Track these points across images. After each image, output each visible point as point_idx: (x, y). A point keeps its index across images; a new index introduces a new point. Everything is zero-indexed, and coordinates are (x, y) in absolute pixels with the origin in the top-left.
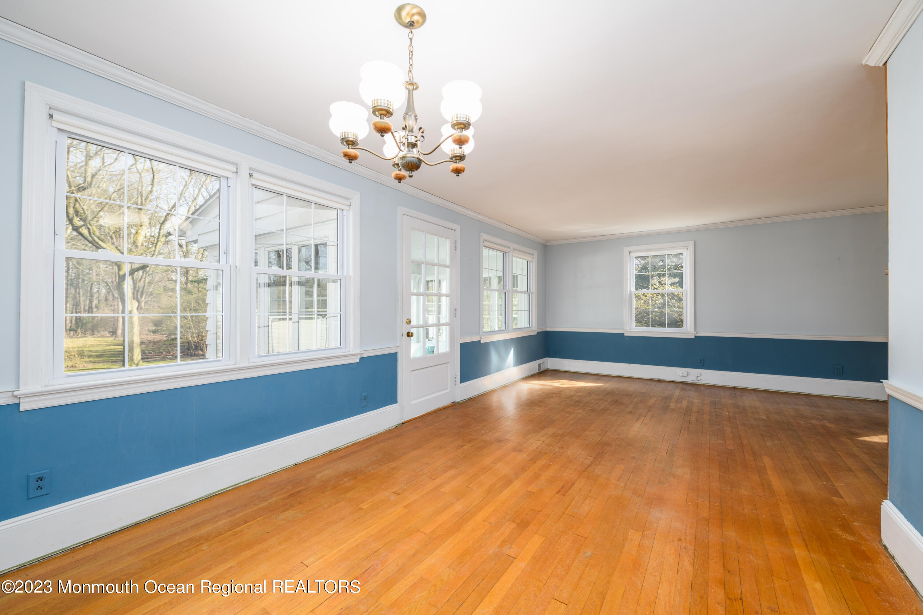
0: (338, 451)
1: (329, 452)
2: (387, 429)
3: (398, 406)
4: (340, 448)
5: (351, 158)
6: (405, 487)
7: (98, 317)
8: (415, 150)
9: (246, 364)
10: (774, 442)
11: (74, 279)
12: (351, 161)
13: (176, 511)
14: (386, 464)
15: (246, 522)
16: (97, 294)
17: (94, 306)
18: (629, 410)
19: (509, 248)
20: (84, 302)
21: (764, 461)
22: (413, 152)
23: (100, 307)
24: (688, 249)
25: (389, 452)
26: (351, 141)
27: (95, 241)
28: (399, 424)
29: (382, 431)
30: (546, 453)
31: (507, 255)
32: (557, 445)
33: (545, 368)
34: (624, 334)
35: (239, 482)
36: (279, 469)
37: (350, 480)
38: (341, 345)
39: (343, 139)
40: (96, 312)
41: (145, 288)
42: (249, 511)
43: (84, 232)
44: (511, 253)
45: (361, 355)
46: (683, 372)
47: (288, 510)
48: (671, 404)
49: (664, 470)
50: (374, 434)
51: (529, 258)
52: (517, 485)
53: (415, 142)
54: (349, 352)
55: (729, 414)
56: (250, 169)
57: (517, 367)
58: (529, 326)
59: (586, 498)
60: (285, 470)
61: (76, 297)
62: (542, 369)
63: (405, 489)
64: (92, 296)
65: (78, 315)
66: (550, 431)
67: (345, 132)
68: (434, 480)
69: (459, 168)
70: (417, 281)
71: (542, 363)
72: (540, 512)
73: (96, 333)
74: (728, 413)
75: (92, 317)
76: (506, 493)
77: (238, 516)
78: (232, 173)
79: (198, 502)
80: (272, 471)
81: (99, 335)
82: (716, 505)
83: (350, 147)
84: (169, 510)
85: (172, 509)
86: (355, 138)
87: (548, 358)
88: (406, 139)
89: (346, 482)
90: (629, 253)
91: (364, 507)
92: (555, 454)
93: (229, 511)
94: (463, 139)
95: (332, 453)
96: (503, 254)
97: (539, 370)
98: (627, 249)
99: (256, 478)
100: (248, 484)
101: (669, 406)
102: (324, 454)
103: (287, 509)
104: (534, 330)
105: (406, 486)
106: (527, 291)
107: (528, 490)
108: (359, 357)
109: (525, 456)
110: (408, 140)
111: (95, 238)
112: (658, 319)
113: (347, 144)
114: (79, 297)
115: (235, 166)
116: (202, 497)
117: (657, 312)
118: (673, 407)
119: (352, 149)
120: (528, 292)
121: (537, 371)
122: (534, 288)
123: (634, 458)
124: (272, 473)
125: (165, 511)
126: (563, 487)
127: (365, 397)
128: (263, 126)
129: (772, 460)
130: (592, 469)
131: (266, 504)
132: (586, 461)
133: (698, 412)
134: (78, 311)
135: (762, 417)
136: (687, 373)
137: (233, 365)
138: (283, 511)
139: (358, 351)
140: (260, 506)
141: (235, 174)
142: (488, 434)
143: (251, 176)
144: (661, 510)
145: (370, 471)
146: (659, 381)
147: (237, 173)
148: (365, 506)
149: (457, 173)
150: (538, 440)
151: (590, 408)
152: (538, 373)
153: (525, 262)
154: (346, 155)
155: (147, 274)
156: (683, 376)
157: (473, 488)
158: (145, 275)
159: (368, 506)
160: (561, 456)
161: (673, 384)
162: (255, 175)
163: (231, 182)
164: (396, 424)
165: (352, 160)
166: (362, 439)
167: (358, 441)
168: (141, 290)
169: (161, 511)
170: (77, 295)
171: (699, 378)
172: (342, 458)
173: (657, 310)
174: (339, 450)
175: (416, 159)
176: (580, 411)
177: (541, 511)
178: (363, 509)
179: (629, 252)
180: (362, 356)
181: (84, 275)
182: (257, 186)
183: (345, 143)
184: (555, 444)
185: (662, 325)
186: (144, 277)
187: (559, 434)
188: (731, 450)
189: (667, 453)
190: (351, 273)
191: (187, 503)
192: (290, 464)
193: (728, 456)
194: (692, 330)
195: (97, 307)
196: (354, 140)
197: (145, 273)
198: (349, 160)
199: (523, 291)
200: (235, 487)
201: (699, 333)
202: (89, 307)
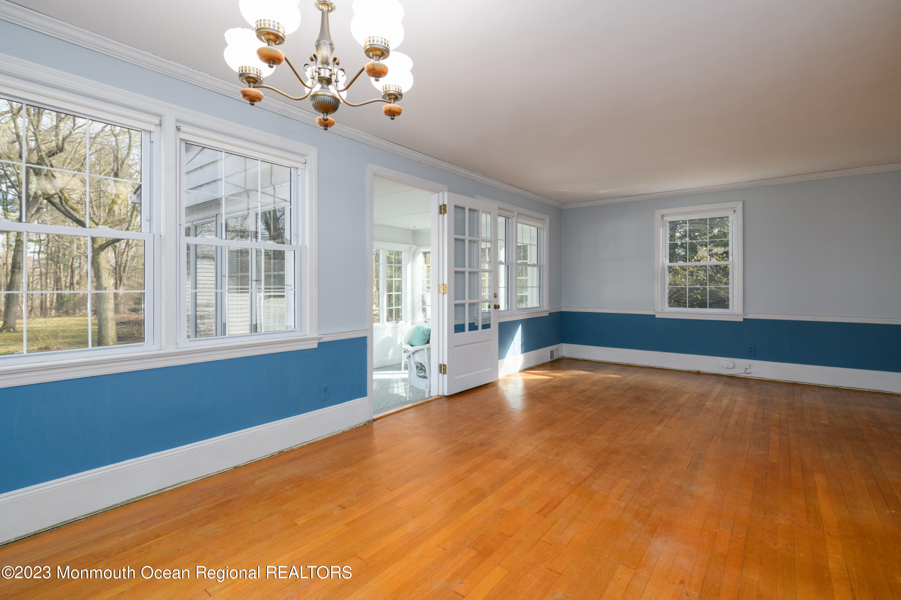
0: (289, 452)
1: (279, 453)
2: (354, 427)
3: (367, 400)
4: (292, 448)
5: (253, 99)
6: (355, 499)
7: (79, 294)
8: (331, 87)
9: (173, 350)
10: (834, 455)
11: (55, 253)
12: (252, 103)
13: (85, 520)
14: (340, 469)
15: (158, 536)
16: (79, 269)
17: (75, 282)
18: (652, 409)
19: (512, 212)
20: (65, 280)
21: (816, 479)
22: (328, 89)
23: (82, 284)
24: (735, 211)
25: (348, 454)
26: (253, 78)
27: (67, 210)
28: (369, 421)
29: (347, 429)
30: (536, 462)
31: (510, 220)
32: (552, 451)
33: (560, 356)
34: (655, 316)
35: (165, 487)
36: (215, 473)
37: (292, 488)
38: (295, 328)
39: (241, 75)
40: (77, 289)
41: (128, 263)
42: (165, 522)
43: (56, 201)
44: (514, 219)
45: (319, 339)
46: (728, 363)
47: (211, 523)
48: (708, 403)
49: (681, 488)
50: (337, 433)
51: (539, 225)
52: (491, 500)
53: (329, 77)
54: (305, 336)
55: (780, 417)
56: (177, 121)
57: (524, 354)
58: (539, 306)
59: (572, 522)
60: (223, 474)
61: (56, 272)
62: (555, 357)
63: (354, 501)
64: (72, 272)
65: (59, 292)
66: (548, 433)
67: (242, 67)
68: (392, 491)
69: (393, 109)
70: (412, 253)
71: (556, 350)
72: (510, 537)
73: (77, 312)
74: (778, 416)
75: (73, 294)
76: (475, 510)
77: (151, 528)
78: (154, 126)
79: (113, 510)
80: (206, 474)
81: (81, 314)
82: (740, 536)
83: (252, 86)
84: (76, 518)
85: (80, 517)
86: (255, 73)
87: (564, 344)
88: (317, 73)
89: (287, 491)
90: (662, 217)
91: (300, 523)
92: (546, 462)
93: (144, 522)
94: (377, 68)
95: (281, 455)
96: (506, 220)
97: (551, 359)
98: (658, 213)
99: (185, 482)
100: (175, 489)
101: (704, 405)
102: (272, 456)
103: (209, 522)
104: (546, 309)
105: (357, 498)
106: (536, 264)
107: (503, 507)
108: (317, 341)
109: (509, 464)
110: (319, 74)
111: (67, 207)
112: (700, 298)
113: (247, 81)
114: (60, 272)
115: (159, 118)
116: (118, 504)
117: (699, 289)
118: (710, 407)
119: (254, 87)
120: (538, 265)
121: (549, 360)
122: (545, 261)
123: (645, 471)
124: (206, 477)
125: (72, 520)
126: (546, 505)
127: (325, 389)
128: (191, 69)
129: (827, 479)
130: (589, 483)
131: (187, 514)
132: (583, 473)
133: (740, 413)
134: (59, 287)
135: (823, 422)
136: (734, 364)
137: (157, 350)
138: (204, 525)
139: (315, 335)
140: (179, 517)
141: (159, 127)
142: (472, 435)
143: (178, 129)
144: (666, 541)
145: (319, 478)
146: (698, 373)
147: (161, 125)
148: (300, 521)
149: (391, 116)
150: (530, 445)
151: (603, 406)
152: (551, 362)
153: (534, 229)
154: (245, 95)
155: (130, 247)
156: (728, 368)
157: (436, 503)
158: (127, 248)
159: (304, 521)
160: (554, 465)
161: (715, 377)
162: (183, 128)
163: (154, 137)
164: (365, 421)
165: (254, 101)
166: (321, 439)
167: (316, 440)
168: (124, 264)
169: (67, 520)
170: (58, 270)
171: (748, 371)
172: (291, 460)
173: (698, 286)
174: (292, 451)
175: (332, 98)
176: (591, 409)
177: (512, 536)
178: (297, 525)
179: (662, 215)
180: (321, 341)
181: (65, 249)
182: (188, 141)
183: (244, 80)
184: (549, 450)
185: (702, 305)
186: (127, 250)
187: (558, 437)
188: (774, 464)
189: (690, 466)
190: (307, 243)
191: (99, 511)
192: (229, 467)
193: (768, 472)
194: (740, 312)
195: (78, 283)
196: (256, 76)
197: (127, 246)
198: (251, 101)
199: (532, 264)
200: (159, 492)
201: (749, 315)
202: (70, 284)
